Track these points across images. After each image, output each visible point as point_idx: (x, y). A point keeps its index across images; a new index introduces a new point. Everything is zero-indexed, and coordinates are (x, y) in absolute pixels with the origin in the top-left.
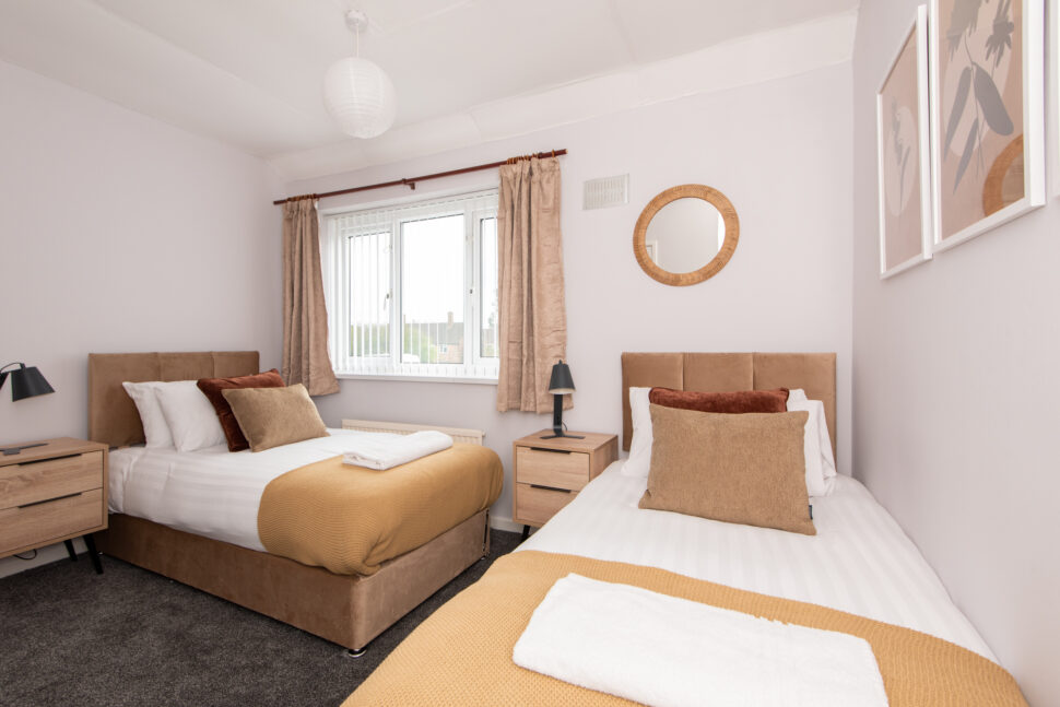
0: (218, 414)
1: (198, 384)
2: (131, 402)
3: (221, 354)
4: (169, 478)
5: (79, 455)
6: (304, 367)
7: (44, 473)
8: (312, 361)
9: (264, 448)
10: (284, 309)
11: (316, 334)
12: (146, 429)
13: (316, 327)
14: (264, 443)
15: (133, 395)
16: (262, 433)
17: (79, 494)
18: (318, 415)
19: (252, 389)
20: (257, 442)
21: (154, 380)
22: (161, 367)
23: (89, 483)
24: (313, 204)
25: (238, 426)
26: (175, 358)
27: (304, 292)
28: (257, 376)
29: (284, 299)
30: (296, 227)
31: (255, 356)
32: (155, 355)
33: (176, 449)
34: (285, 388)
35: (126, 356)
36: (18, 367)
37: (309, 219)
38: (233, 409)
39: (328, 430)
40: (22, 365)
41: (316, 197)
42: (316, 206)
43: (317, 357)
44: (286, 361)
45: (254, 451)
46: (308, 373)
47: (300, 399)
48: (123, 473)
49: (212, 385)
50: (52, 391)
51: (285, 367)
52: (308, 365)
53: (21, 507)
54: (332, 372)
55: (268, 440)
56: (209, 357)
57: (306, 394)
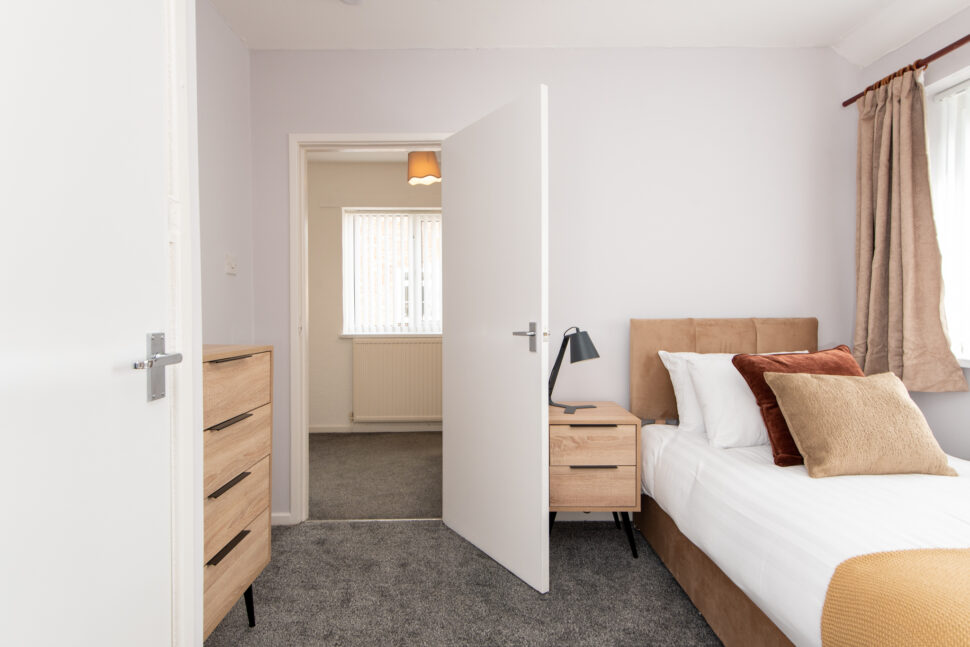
0: (759, 404)
1: (735, 361)
2: (666, 373)
3: (766, 321)
4: (696, 480)
5: (615, 426)
6: (892, 343)
7: (588, 438)
8: (909, 334)
9: (828, 474)
10: (858, 256)
11: (917, 290)
12: (678, 406)
13: (917, 280)
14: (828, 465)
15: (668, 366)
16: (825, 447)
17: (615, 467)
18: (930, 433)
19: (807, 376)
20: (819, 462)
21: (690, 350)
22: (696, 335)
23: (624, 457)
24: (913, 78)
25: (786, 429)
26: (711, 325)
27: (894, 224)
28: (815, 356)
29: (859, 240)
30: (881, 124)
31: (813, 325)
32: (691, 321)
33: (708, 440)
34: (864, 379)
35: (662, 321)
36: (574, 331)
37: (906, 104)
38: (780, 403)
39: (952, 462)
40: (577, 330)
41: (920, 64)
42: (921, 79)
43: (919, 330)
44: (861, 332)
45: (811, 474)
46: (901, 354)
47: (892, 401)
48: (653, 455)
49: (752, 364)
50: (597, 356)
51: (860, 341)
52: (901, 340)
53: (572, 467)
54: (949, 354)
55: (834, 462)
56: (751, 325)
57: (901, 389)
